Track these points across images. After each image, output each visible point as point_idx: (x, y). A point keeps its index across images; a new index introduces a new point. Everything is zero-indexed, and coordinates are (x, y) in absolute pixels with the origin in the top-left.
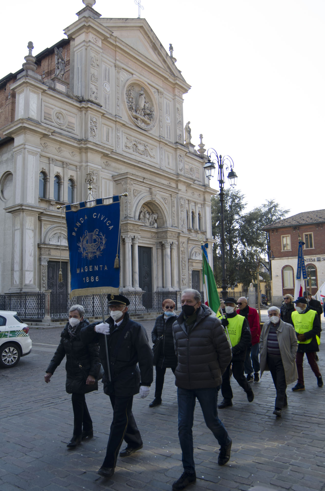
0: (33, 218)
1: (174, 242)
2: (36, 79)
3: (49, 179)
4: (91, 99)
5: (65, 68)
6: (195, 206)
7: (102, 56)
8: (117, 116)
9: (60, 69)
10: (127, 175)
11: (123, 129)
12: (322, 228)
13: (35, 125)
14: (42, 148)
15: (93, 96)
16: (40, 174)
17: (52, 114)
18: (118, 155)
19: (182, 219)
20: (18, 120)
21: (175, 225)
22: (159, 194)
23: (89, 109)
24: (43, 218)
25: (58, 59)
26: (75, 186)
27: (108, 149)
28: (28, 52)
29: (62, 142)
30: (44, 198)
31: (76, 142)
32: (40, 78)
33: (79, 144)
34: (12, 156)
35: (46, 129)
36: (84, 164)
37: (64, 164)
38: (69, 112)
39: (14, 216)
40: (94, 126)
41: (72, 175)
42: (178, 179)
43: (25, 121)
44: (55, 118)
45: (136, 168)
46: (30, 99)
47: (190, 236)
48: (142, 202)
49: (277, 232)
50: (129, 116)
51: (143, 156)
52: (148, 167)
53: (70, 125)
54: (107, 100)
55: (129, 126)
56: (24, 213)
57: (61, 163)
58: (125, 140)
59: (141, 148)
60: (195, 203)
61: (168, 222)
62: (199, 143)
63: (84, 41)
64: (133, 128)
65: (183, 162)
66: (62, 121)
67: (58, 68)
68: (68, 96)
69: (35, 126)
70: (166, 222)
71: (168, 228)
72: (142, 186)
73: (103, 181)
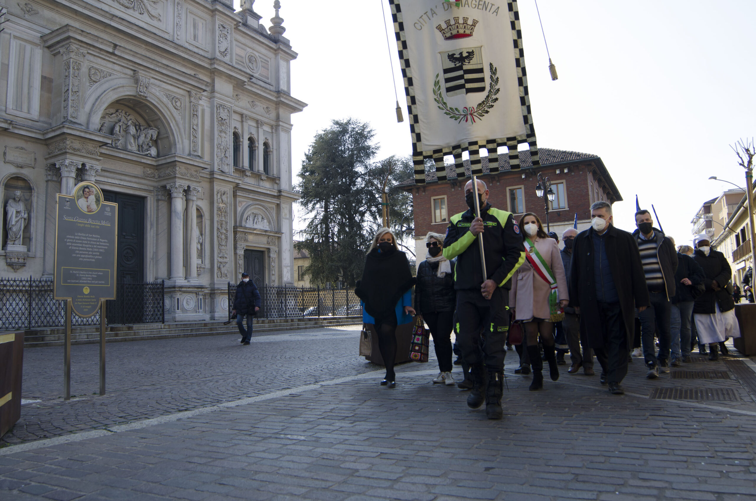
1: (192, 187)
6: (258, 127)
10: (68, 30)
12: (498, 184)
19: (222, 147)
21: (196, 154)
22: (159, 86)
42: (213, 67)
45: (108, 30)
47: (240, 182)
48: (113, 97)
49: (424, 191)
51: (130, 12)
60: (257, 121)
61: (179, 146)
62: (273, 15)
65: (229, 39)
70: (176, 145)
71: (175, 156)
72: (114, 63)
73: (14, 43)
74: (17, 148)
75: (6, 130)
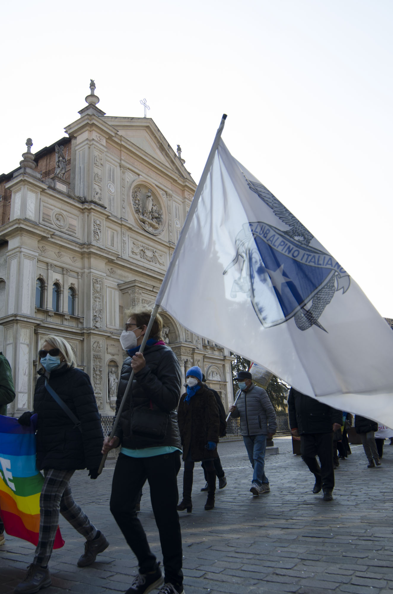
0: (28, 331)
1: (188, 359)
2: (34, 177)
3: (47, 287)
4: (94, 200)
5: (66, 167)
7: (106, 155)
8: (123, 219)
9: (61, 167)
10: (135, 282)
11: (129, 233)
13: (32, 226)
14: (39, 252)
15: (97, 197)
16: (37, 281)
17: (51, 215)
18: (124, 261)
20: (14, 221)
21: (189, 340)
23: (92, 210)
24: (40, 331)
25: (59, 157)
26: (76, 295)
27: (113, 254)
28: (27, 149)
29: (62, 246)
30: (40, 308)
31: (78, 246)
32: (39, 176)
33: (81, 249)
34: (6, 261)
35: (45, 231)
36: (86, 271)
37: (63, 271)
38: (70, 213)
39: (7, 329)
40: (98, 229)
41: (73, 282)
43: (22, 222)
44: (55, 220)
45: (144, 276)
46: (28, 198)
47: (205, 353)
50: (135, 219)
51: (151, 263)
52: (157, 275)
53: (71, 228)
54: (112, 202)
55: (136, 230)
56: (19, 325)
57: (60, 270)
58: (131, 245)
59: (149, 254)
61: (181, 337)
63: (87, 139)
64: (141, 232)
66: (62, 223)
67: (59, 167)
68: (69, 197)
69: (33, 228)
70: (179, 336)
71: (181, 343)
72: (152, 295)
73: (108, 290)
74: (112, 345)
75: (109, 336)
